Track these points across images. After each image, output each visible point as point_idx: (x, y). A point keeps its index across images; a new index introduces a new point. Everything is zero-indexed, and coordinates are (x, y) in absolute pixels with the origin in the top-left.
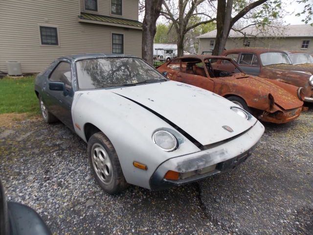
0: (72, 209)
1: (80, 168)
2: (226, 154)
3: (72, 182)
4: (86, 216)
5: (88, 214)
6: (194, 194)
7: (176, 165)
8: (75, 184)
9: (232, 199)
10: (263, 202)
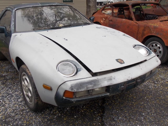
0: (4, 120)
1: (17, 93)
2: (113, 80)
3: (8, 102)
4: (13, 125)
5: (15, 124)
6: (100, 114)
7: (70, 86)
8: (10, 104)
9: (128, 119)
10: (154, 123)
